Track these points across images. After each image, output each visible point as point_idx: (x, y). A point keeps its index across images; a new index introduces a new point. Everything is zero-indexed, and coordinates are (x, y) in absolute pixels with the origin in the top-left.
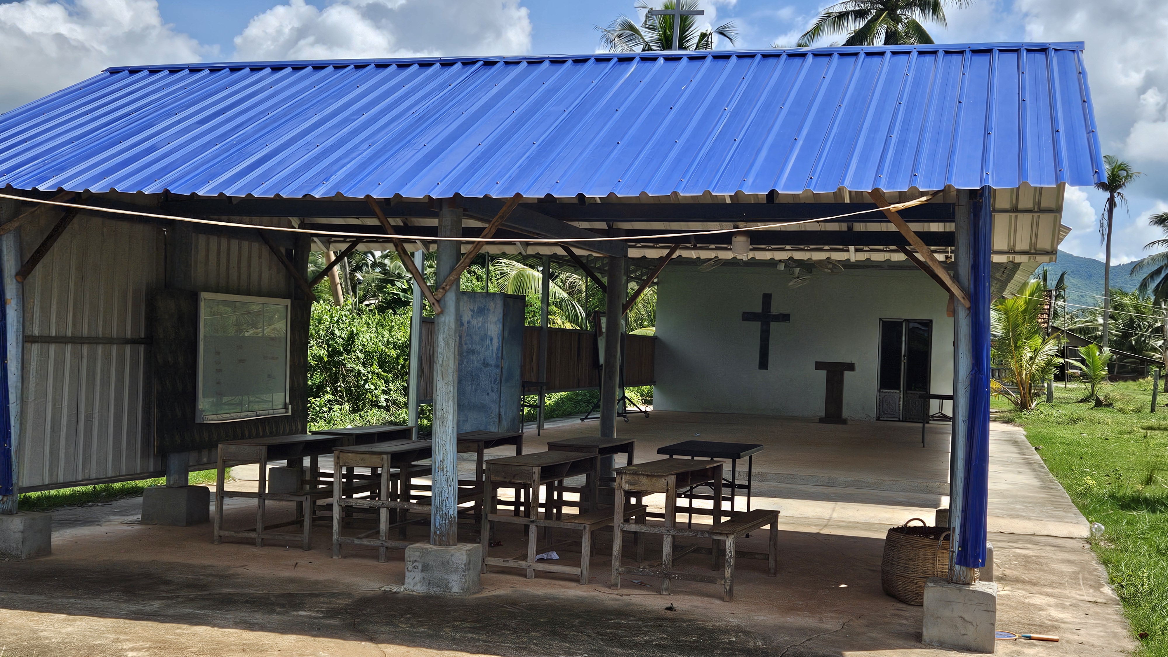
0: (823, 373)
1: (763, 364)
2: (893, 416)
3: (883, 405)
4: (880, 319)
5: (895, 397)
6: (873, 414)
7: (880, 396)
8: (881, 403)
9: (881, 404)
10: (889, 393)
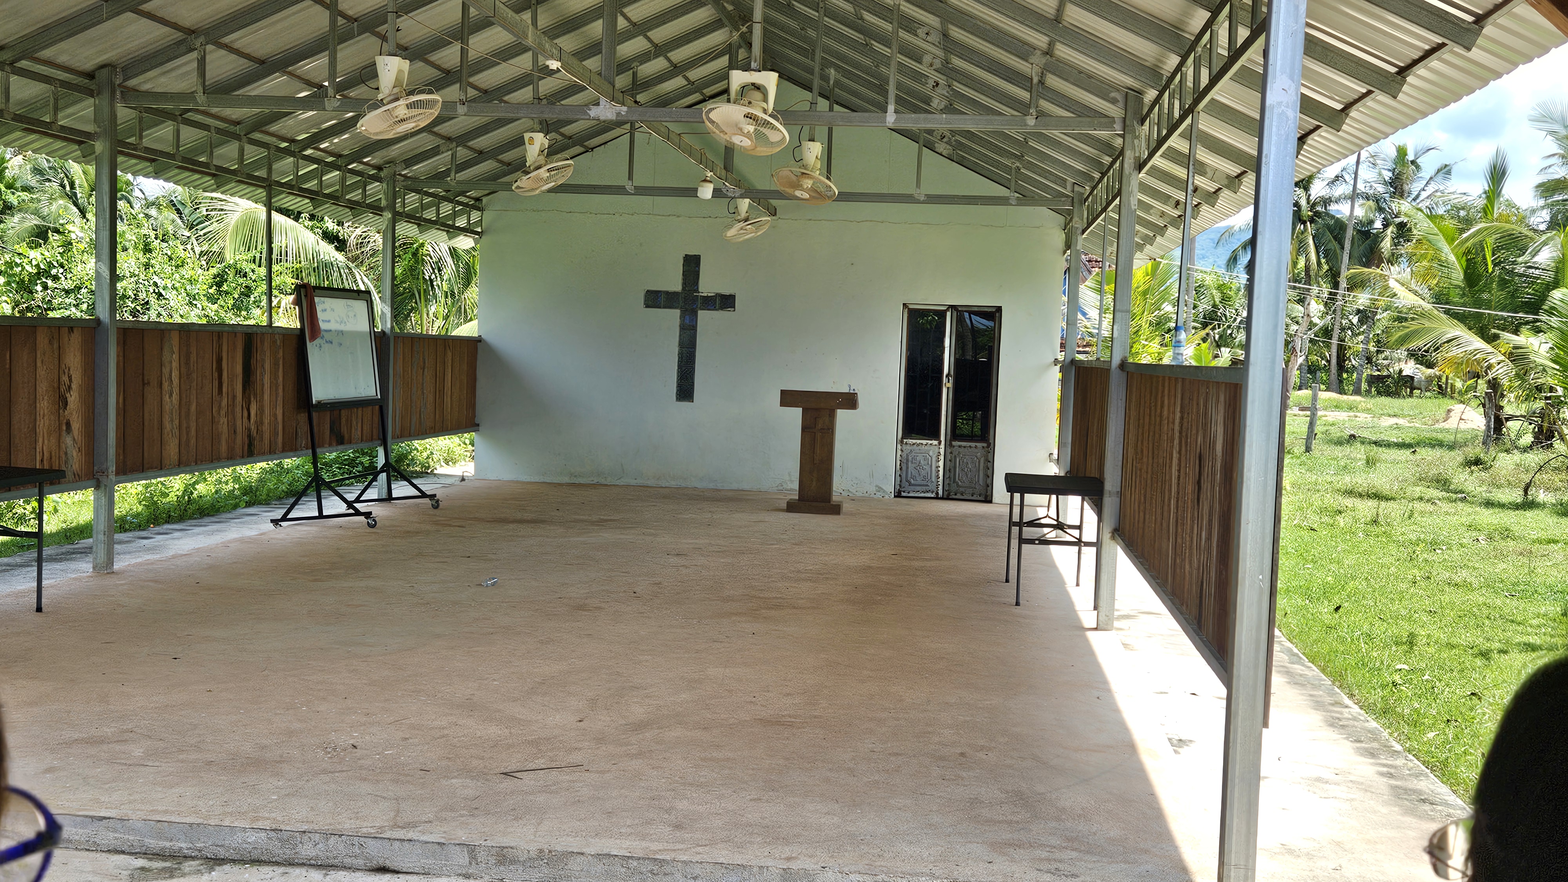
0: (796, 414)
1: (685, 391)
2: (924, 488)
3: (907, 468)
4: (904, 305)
5: (931, 453)
6: (890, 488)
7: (902, 450)
8: (904, 465)
9: (904, 468)
10: (918, 445)
